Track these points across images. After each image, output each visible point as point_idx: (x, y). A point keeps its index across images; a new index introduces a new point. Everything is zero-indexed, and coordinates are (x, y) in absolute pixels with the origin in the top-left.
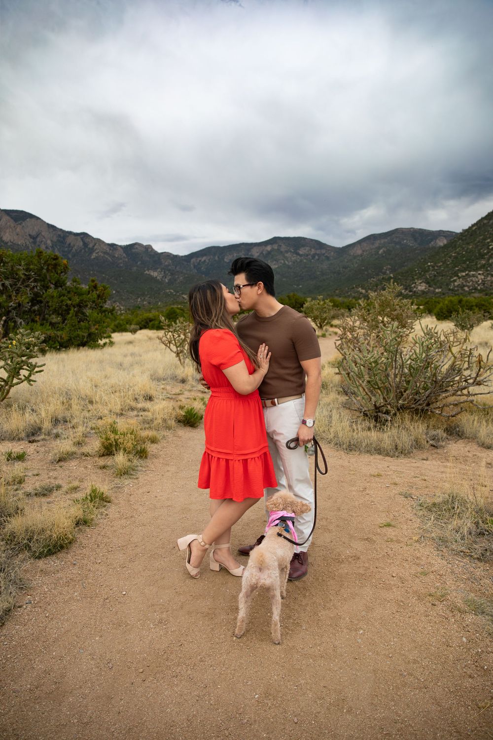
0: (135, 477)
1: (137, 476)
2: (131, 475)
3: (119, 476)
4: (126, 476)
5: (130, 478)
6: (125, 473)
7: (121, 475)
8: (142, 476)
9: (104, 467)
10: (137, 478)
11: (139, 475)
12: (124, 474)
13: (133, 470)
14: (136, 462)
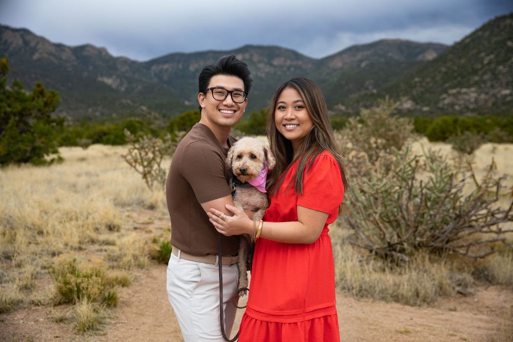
0: (102, 333)
1: (105, 332)
2: (98, 330)
3: (81, 332)
4: (90, 332)
5: (96, 334)
6: (90, 327)
7: (85, 331)
8: (111, 330)
9: (61, 320)
10: (105, 335)
11: (108, 329)
12: (87, 329)
13: (100, 323)
14: (104, 312)
